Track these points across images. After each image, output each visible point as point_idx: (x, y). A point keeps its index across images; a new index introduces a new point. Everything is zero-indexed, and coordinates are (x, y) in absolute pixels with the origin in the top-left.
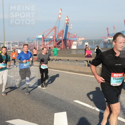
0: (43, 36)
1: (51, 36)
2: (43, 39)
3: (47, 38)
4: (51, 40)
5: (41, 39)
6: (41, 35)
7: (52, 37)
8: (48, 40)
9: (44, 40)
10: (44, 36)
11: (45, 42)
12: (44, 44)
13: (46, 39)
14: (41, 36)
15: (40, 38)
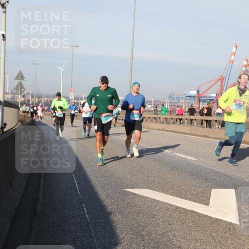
0: (198, 91)
1: (214, 93)
2: (198, 97)
3: (205, 97)
4: (212, 100)
5: (195, 97)
6: (194, 90)
7: (214, 95)
8: (207, 101)
9: (200, 99)
10: (201, 93)
11: (201, 103)
12: (199, 107)
13: (202, 98)
14: (194, 93)
15: (193, 95)
